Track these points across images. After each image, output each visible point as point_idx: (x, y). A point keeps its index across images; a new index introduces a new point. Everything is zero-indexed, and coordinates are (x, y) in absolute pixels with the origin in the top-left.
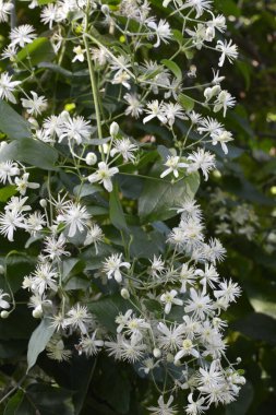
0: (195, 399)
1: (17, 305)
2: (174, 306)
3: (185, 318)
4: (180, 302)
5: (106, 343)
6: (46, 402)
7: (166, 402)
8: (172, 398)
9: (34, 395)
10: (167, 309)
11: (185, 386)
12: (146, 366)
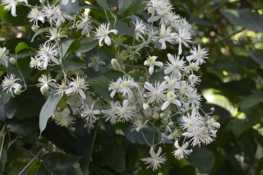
0: (180, 144)
1: (28, 88)
2: (156, 67)
3: (166, 78)
4: (160, 64)
5: (103, 111)
6: (59, 167)
7: (156, 152)
8: (160, 150)
9: (49, 163)
10: (151, 70)
11: (170, 137)
12: (137, 127)
